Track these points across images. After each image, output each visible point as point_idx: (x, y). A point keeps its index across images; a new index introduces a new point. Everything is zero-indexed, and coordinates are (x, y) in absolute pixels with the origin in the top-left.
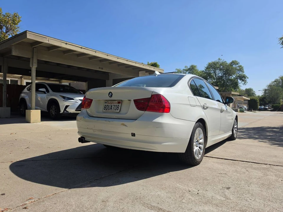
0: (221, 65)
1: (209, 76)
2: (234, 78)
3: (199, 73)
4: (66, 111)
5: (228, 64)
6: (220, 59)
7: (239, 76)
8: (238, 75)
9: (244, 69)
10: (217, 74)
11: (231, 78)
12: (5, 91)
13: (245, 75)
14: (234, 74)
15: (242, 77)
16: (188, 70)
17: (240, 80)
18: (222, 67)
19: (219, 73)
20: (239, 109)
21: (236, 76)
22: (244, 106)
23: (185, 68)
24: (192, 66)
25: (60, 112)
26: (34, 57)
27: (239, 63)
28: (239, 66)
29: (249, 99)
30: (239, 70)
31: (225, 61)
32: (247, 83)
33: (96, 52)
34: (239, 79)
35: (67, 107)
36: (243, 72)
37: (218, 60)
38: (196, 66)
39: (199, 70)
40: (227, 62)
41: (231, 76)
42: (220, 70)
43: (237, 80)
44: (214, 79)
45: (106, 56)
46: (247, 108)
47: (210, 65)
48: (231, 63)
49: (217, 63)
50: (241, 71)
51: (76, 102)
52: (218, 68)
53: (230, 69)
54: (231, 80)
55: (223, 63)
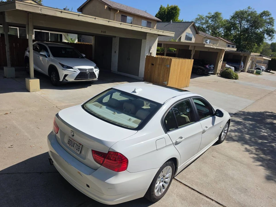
0: (249, 15)
1: (233, 27)
2: (260, 32)
3: (222, 22)
4: (65, 80)
5: (258, 15)
6: (250, 8)
7: (266, 30)
8: (266, 28)
9: (274, 22)
10: (243, 25)
11: (258, 31)
12: (8, 51)
13: (273, 29)
14: (261, 27)
15: (270, 32)
16: (211, 18)
17: (267, 35)
18: (250, 17)
19: (245, 25)
20: (255, 71)
21: (263, 30)
22: (263, 67)
23: (208, 15)
24: (216, 13)
25: (60, 80)
26: (29, 23)
27: (271, 14)
28: (269, 19)
29: (270, 59)
30: (268, 23)
31: (255, 11)
32: (274, 39)
33: (95, 19)
34: (266, 33)
35: (66, 76)
36: (273, 26)
37: (247, 9)
38: (220, 14)
39: (224, 19)
40: (257, 13)
41: (258, 29)
42: (247, 21)
43: (264, 35)
44: (238, 31)
45: (107, 22)
46: (265, 69)
47: (236, 14)
48: (262, 14)
49: (246, 12)
50: (271, 24)
51: (75, 71)
52: (245, 18)
53: (258, 20)
54: (256, 34)
55: (252, 13)
